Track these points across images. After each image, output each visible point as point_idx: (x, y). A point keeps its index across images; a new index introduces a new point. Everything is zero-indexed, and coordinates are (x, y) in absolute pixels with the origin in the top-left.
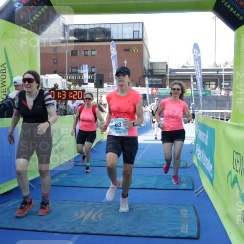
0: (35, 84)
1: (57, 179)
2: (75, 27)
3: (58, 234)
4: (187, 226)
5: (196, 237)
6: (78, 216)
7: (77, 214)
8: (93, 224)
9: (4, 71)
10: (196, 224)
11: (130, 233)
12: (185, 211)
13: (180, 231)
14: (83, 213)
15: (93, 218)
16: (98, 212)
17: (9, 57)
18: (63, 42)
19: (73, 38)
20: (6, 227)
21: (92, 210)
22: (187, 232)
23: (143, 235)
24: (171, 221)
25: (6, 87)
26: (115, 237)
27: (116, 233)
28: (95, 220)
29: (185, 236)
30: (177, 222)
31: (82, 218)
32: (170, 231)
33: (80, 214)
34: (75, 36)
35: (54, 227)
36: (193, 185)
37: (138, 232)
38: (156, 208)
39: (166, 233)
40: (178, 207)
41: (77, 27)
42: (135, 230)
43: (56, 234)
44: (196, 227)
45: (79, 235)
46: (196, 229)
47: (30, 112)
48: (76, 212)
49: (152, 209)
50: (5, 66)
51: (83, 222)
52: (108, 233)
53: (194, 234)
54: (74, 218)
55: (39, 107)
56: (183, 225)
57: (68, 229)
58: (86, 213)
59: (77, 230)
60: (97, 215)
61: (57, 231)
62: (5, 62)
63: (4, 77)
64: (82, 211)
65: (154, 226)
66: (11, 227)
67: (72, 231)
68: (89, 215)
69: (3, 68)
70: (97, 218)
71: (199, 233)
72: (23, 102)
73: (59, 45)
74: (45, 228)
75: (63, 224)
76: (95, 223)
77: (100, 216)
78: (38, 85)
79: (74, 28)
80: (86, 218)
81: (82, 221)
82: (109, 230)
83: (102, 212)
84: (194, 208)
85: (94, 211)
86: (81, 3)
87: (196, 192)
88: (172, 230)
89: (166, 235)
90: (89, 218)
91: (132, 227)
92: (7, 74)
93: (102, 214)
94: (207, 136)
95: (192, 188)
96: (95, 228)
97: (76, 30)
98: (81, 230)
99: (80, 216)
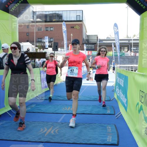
0: (18, 50)
4: (111, 137)
5: (116, 144)
6: (43, 131)
8: (52, 136)
10: (117, 136)
11: (75, 142)
12: (109, 127)
13: (107, 141)
14: (46, 130)
15: (52, 132)
16: (55, 129)
18: (32, 22)
19: (39, 20)
21: (52, 127)
22: (111, 141)
23: (84, 143)
24: (101, 134)
26: (66, 144)
27: (66, 142)
28: (53, 133)
29: (110, 143)
30: (104, 134)
32: (100, 140)
34: (40, 19)
36: (114, 112)
37: (80, 141)
38: (92, 126)
39: (98, 142)
40: (105, 125)
42: (78, 140)
45: (43, 143)
46: (116, 139)
47: (15, 67)
48: (41, 129)
49: (89, 127)
51: (46, 135)
52: (62, 142)
53: (115, 142)
55: (21, 64)
56: (108, 136)
57: (37, 140)
58: (48, 129)
59: (42, 140)
61: (30, 141)
64: (45, 128)
65: (90, 137)
67: (39, 141)
68: (49, 130)
71: (118, 142)
72: (12, 60)
73: (30, 24)
74: (22, 139)
75: (33, 136)
76: (53, 136)
77: (56, 131)
78: (20, 51)
79: (39, 13)
80: (48, 133)
81: (45, 134)
82: (62, 140)
83: (57, 129)
84: (115, 126)
85: (53, 128)
87: (116, 116)
88: (102, 140)
89: (98, 143)
90: (50, 133)
91: (77, 138)
93: (58, 130)
94: (123, 81)
95: (113, 113)
96: (54, 139)
97: (41, 14)
98: (44, 140)
99: (44, 132)
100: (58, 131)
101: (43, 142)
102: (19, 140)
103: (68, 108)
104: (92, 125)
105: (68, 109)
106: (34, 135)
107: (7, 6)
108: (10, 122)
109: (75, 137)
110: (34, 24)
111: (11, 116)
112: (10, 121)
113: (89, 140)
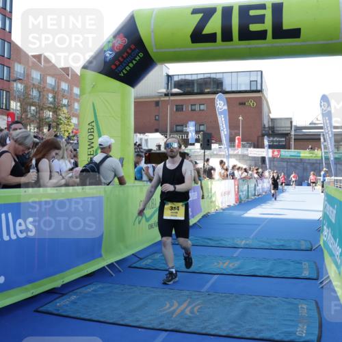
1: (150, 261)
2: (180, 78)
3: (142, 330)
4: (305, 327)
6: (169, 308)
7: (168, 306)
8: (187, 319)
9: (92, 130)
10: (317, 325)
11: (231, 333)
12: (305, 307)
13: (295, 334)
14: (176, 304)
15: (187, 312)
16: (194, 305)
17: (97, 115)
18: (166, 95)
19: (176, 90)
20: (82, 317)
21: (188, 302)
22: (304, 335)
23: (248, 336)
24: (285, 320)
25: (94, 149)
26: (212, 337)
27: (213, 333)
28: (189, 314)
29: (302, 340)
30: (293, 321)
31: (174, 311)
32: (282, 333)
33: (172, 306)
35: (138, 321)
36: (318, 273)
37: (242, 333)
38: (268, 302)
39: (277, 336)
40: (296, 301)
41: (183, 77)
43: (140, 330)
44: (317, 329)
46: (316, 332)
48: (167, 303)
49: (263, 304)
50: (94, 124)
51: (174, 316)
52: (204, 332)
53: (314, 338)
54: (164, 310)
56: (300, 325)
57: (155, 324)
58: (180, 304)
59: (166, 326)
60: (193, 308)
61: (142, 325)
62: (93, 119)
63: (91, 137)
65: (263, 325)
66: (88, 317)
67: (160, 327)
68: (183, 307)
69: (91, 127)
70: (192, 312)
73: (162, 99)
74: (126, 322)
75: (150, 318)
76: (189, 319)
77: (196, 309)
80: (178, 311)
81: (173, 314)
82: (205, 328)
83: (198, 305)
84: (317, 303)
85: (190, 302)
86: (182, 49)
87: (321, 283)
88: (286, 332)
90: (183, 311)
91: (234, 325)
92: (96, 134)
93: (199, 306)
94: (335, 212)
95: (315, 277)
96: (189, 325)
97: (182, 80)
98: (170, 326)
99: (172, 309)
100: (199, 308)
101: (166, 331)
102: (121, 323)
103: (224, 263)
104: (268, 299)
105: (225, 265)
106: (151, 315)
107: (113, 67)
108: (110, 287)
109: (233, 323)
110: (167, 98)
111: (114, 275)
112: (110, 285)
113: (261, 331)
